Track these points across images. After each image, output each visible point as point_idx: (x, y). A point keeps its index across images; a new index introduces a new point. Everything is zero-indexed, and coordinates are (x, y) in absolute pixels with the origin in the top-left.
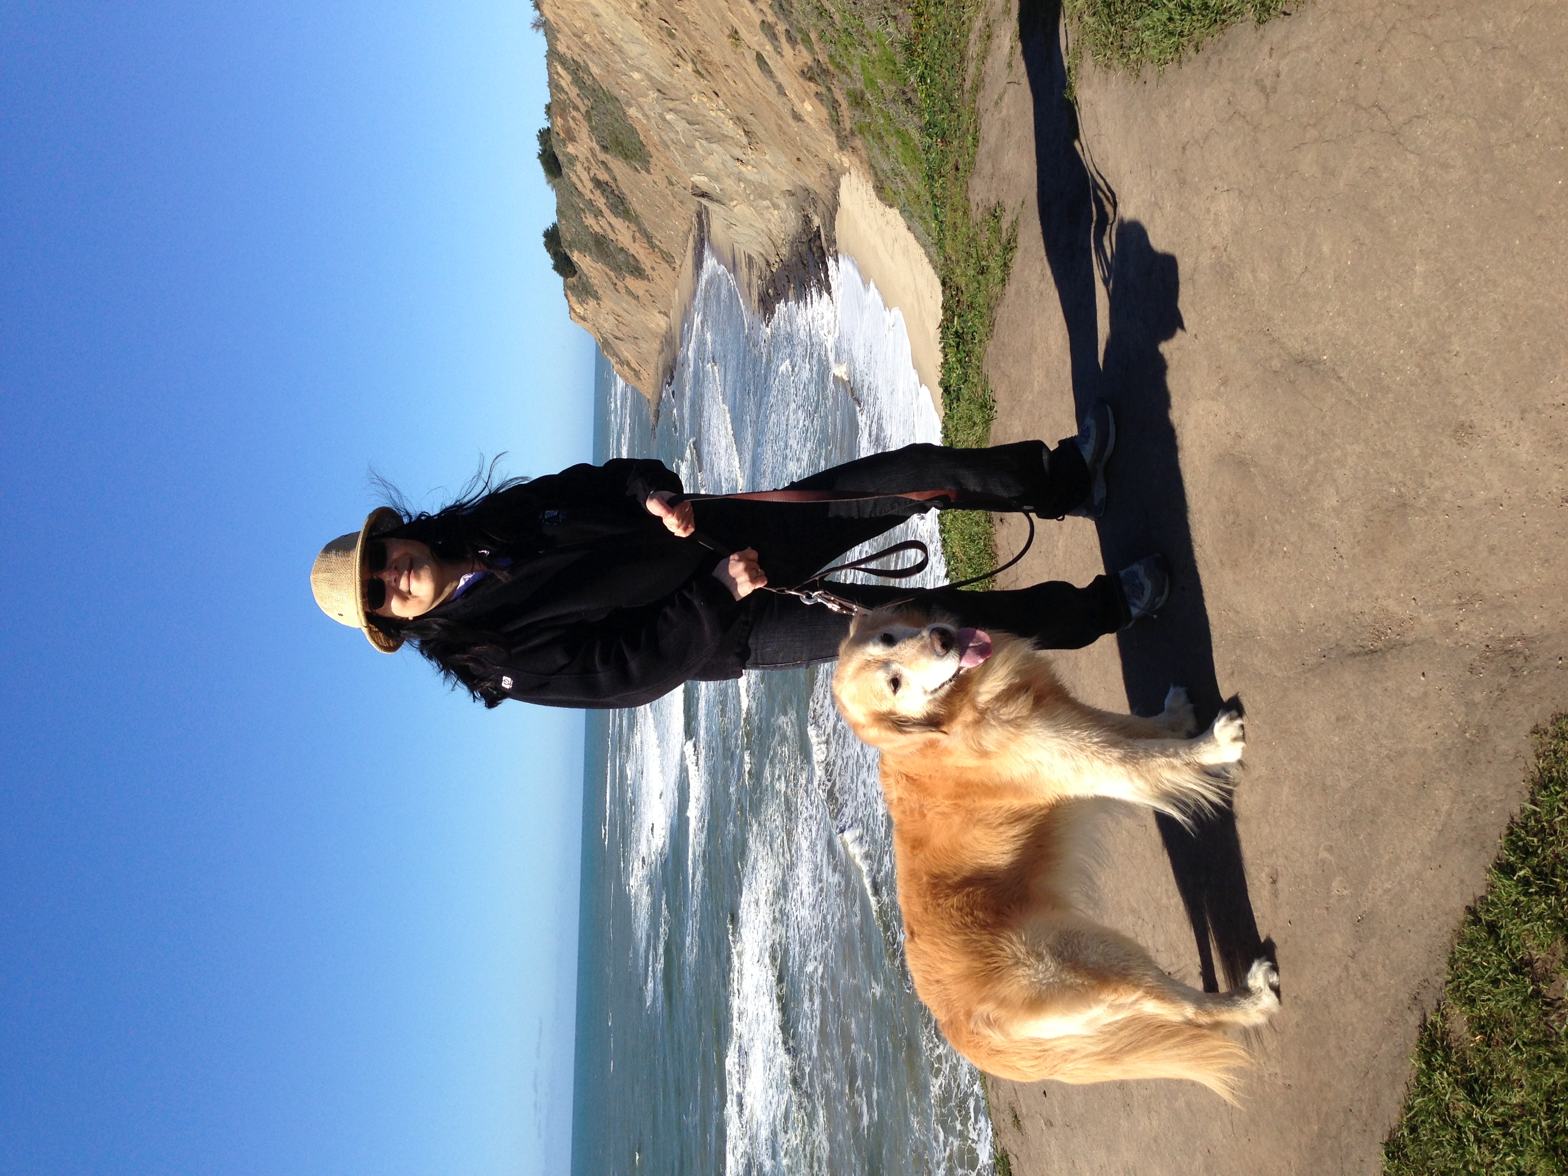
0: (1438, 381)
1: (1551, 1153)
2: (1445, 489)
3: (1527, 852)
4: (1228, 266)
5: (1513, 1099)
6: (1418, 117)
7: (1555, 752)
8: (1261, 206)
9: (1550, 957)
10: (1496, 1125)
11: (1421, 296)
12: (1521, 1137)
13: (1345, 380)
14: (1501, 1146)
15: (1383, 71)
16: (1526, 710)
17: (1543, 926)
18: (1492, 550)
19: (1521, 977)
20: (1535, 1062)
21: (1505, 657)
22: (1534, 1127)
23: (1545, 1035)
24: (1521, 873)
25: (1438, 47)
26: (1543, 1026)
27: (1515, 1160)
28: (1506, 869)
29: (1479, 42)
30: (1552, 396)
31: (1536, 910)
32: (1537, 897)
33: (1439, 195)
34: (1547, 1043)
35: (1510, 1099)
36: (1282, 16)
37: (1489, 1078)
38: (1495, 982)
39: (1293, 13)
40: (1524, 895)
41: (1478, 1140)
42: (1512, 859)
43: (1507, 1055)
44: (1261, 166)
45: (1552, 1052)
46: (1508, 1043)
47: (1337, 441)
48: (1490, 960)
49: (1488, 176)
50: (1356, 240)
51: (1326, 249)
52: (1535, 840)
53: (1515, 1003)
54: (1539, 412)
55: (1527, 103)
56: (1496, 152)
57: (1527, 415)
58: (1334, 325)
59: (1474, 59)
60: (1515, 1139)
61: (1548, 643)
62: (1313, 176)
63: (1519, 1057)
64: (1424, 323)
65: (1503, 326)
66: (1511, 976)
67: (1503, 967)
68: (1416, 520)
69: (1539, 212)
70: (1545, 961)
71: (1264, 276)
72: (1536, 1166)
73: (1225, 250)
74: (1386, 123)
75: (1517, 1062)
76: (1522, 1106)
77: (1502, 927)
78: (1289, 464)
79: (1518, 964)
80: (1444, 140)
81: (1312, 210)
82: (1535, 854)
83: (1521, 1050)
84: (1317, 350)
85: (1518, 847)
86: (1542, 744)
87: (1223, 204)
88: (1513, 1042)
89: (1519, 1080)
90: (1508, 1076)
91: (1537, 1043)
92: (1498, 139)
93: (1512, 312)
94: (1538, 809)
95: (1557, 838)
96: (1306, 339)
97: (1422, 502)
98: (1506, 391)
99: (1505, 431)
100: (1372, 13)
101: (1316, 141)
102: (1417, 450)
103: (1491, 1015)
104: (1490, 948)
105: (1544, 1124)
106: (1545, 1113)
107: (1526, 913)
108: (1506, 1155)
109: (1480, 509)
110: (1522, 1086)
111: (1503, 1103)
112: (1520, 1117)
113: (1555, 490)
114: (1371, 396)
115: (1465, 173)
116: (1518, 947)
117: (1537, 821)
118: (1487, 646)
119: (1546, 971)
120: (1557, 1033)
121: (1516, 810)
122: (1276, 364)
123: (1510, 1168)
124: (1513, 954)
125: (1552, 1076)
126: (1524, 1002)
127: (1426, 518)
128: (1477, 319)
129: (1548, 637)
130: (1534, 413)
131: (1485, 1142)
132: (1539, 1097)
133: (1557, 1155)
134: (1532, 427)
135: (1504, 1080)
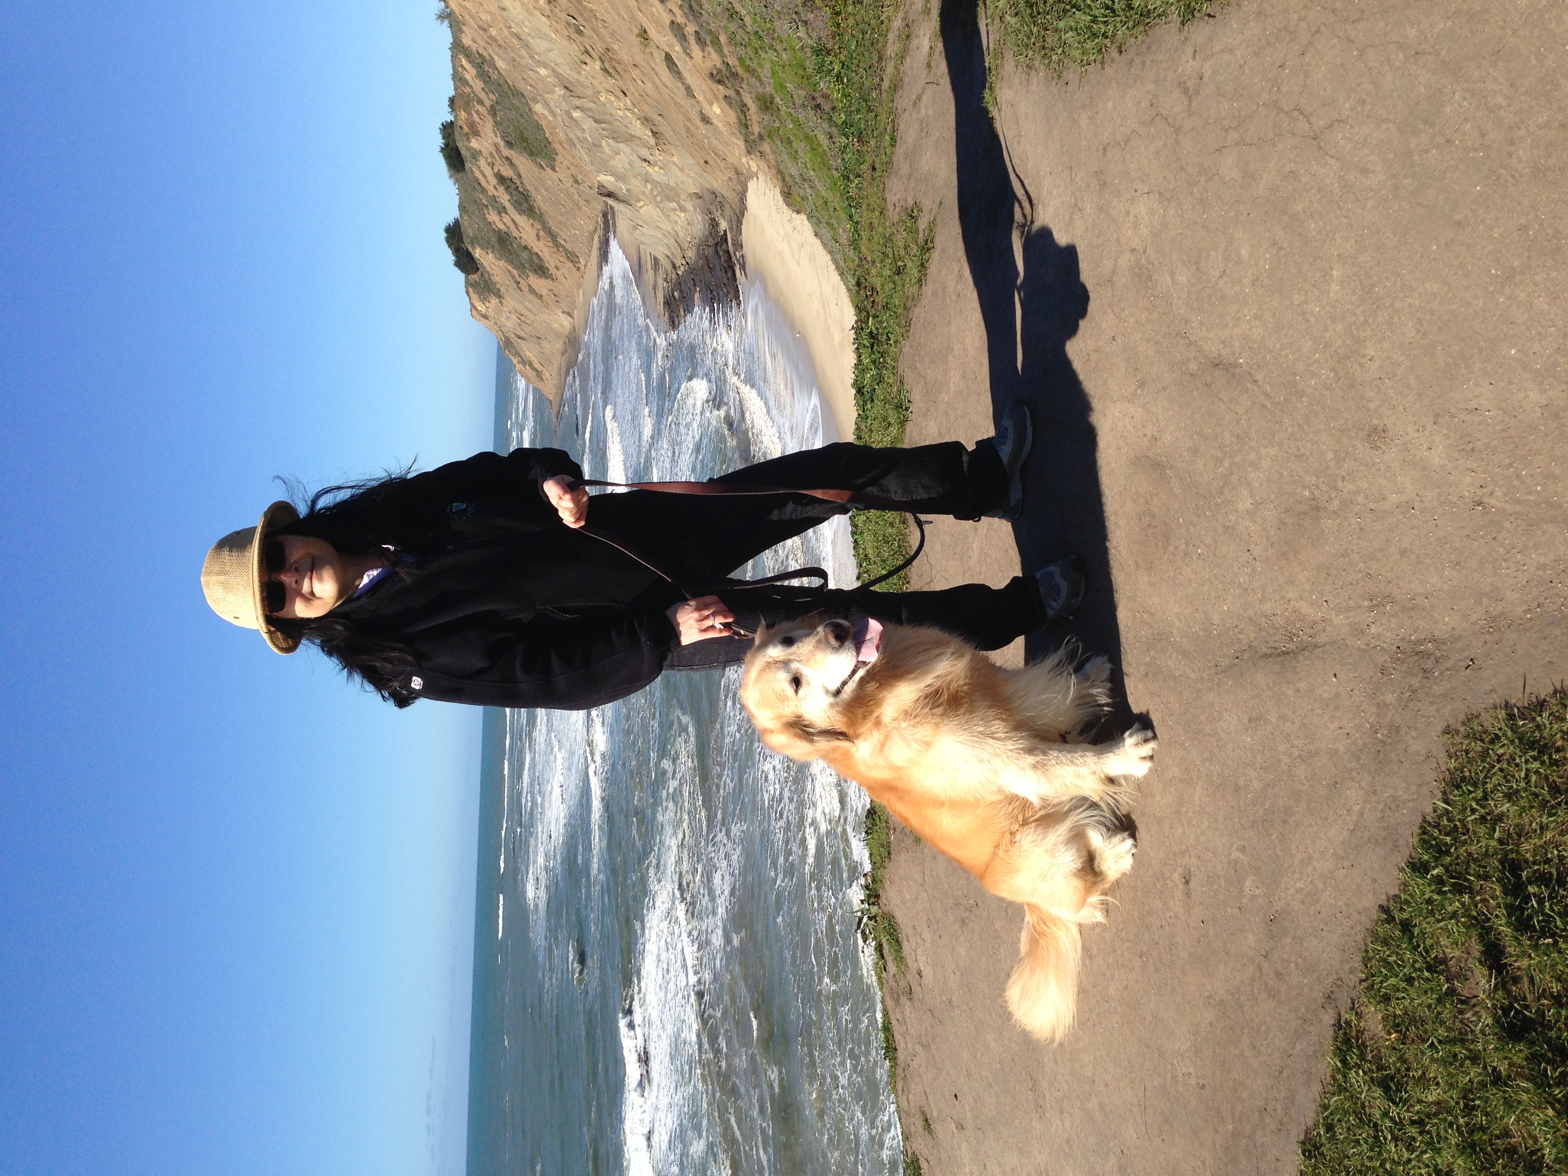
0: (1352, 386)
1: (1469, 1150)
2: (1358, 492)
3: (1441, 851)
4: (1147, 268)
5: (1429, 1096)
6: (1340, 121)
7: (1467, 752)
8: (1181, 210)
9: (1465, 956)
10: (1413, 1122)
11: (1337, 300)
12: (1438, 1134)
13: (1261, 383)
14: (1418, 1144)
15: (1307, 75)
16: (1438, 710)
17: (1457, 925)
18: (1403, 553)
19: (1435, 975)
20: (1451, 1060)
21: (1416, 658)
22: (1451, 1125)
23: (1461, 1033)
24: (1435, 872)
25: (1362, 52)
26: (1457, 1023)
27: (1433, 1158)
28: (1419, 868)
29: (1402, 47)
30: (1466, 401)
31: (1450, 909)
32: (1449, 895)
33: (1358, 200)
34: (1463, 1041)
35: (1426, 1097)
36: (1206, 18)
37: (1406, 1075)
38: (1409, 980)
39: (1218, 15)
40: (1438, 894)
41: (1395, 1139)
42: (1426, 857)
43: (1423, 1053)
44: (1182, 169)
45: (1467, 1049)
46: (1424, 1041)
47: (1252, 444)
48: (1405, 959)
49: (1407, 181)
50: (1274, 243)
51: (1244, 252)
52: (1448, 839)
53: (1430, 1001)
54: (1452, 417)
55: (1448, 109)
56: (1416, 158)
57: (1440, 419)
58: (1251, 329)
59: (1397, 64)
60: (1431, 1138)
61: (1459, 644)
62: (1233, 179)
63: (1435, 1055)
64: (1339, 327)
65: (1418, 331)
66: (1426, 974)
67: (1417, 966)
68: (1328, 523)
69: (1457, 217)
70: (1459, 960)
71: (1182, 279)
72: (1453, 1163)
73: (1144, 253)
74: (1307, 126)
75: (1432, 1059)
76: (1438, 1103)
77: (1415, 925)
78: (1204, 465)
79: (1432, 963)
80: (1363, 146)
81: (1231, 214)
82: (1448, 853)
83: (1436, 1048)
84: (1233, 353)
85: (1432, 846)
86: (1453, 744)
87: (1143, 208)
88: (1428, 1040)
89: (1435, 1078)
90: (1424, 1074)
91: (1453, 1041)
92: (1419, 145)
93: (1428, 317)
94: (1450, 809)
95: (1470, 837)
96: (1223, 342)
97: (1336, 503)
98: (1420, 395)
99: (1417, 435)
100: (1296, 17)
101: (1237, 144)
102: (1330, 453)
103: (1406, 1013)
104: (1404, 946)
105: (1461, 1121)
106: (1463, 1111)
107: (1440, 911)
108: (1423, 1152)
109: (1393, 512)
110: (1438, 1084)
111: (1420, 1101)
112: (1436, 1115)
113: (1466, 494)
114: (1286, 400)
115: (1384, 178)
116: (1432, 946)
117: (1449, 820)
118: (1399, 648)
119: (1461, 970)
120: (1472, 1031)
121: (1429, 810)
122: (1193, 367)
123: (1427, 1166)
124: (1427, 952)
125: (1469, 1074)
126: (1439, 1000)
127: (1338, 521)
128: (1392, 324)
129: (1460, 638)
130: (1447, 418)
131: (1402, 1141)
132: (1455, 1094)
133: (1475, 1152)
134: (1445, 431)
135: (1420, 1078)
